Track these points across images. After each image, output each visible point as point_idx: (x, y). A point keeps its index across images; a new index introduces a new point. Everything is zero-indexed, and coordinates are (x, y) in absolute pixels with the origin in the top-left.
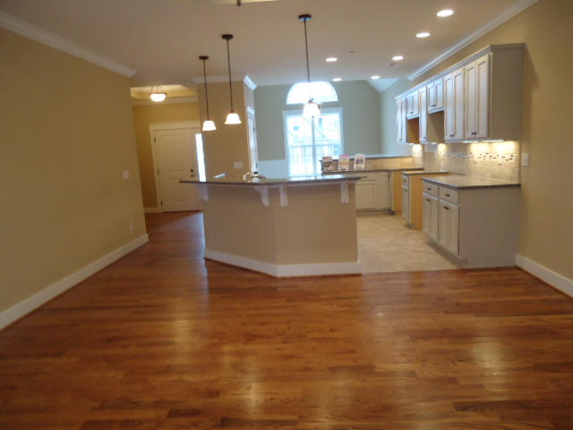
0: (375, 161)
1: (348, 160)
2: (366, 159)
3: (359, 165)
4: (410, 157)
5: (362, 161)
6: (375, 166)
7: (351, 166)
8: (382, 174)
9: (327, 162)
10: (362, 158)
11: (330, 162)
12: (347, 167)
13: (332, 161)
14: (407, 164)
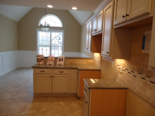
0: (71, 60)
1: (54, 58)
3: (60, 62)
5: (63, 59)
8: (73, 70)
9: (40, 58)
10: (63, 58)
11: (42, 58)
12: (53, 63)
13: (43, 58)
14: (91, 63)
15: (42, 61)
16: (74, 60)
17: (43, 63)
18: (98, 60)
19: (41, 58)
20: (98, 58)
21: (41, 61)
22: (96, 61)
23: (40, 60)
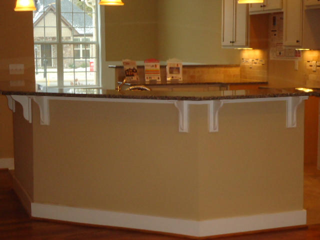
0: (192, 71)
1: (158, 68)
2: (184, 66)
3: (174, 75)
4: (237, 66)
5: (178, 69)
6: (192, 77)
7: (164, 77)
9: (130, 69)
10: (178, 65)
11: (134, 69)
12: (159, 78)
13: (136, 68)
14: (234, 76)
15: (135, 74)
16: (197, 69)
17: (137, 78)
18: (257, 65)
19: (132, 68)
20: (255, 61)
21: (133, 75)
22: (251, 68)
23: (132, 73)
